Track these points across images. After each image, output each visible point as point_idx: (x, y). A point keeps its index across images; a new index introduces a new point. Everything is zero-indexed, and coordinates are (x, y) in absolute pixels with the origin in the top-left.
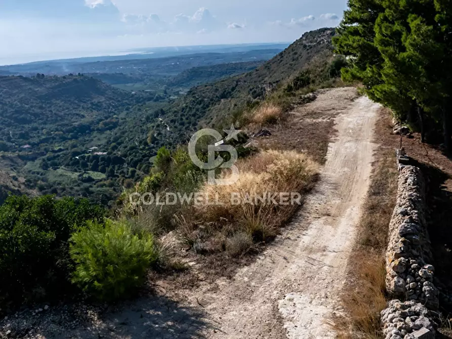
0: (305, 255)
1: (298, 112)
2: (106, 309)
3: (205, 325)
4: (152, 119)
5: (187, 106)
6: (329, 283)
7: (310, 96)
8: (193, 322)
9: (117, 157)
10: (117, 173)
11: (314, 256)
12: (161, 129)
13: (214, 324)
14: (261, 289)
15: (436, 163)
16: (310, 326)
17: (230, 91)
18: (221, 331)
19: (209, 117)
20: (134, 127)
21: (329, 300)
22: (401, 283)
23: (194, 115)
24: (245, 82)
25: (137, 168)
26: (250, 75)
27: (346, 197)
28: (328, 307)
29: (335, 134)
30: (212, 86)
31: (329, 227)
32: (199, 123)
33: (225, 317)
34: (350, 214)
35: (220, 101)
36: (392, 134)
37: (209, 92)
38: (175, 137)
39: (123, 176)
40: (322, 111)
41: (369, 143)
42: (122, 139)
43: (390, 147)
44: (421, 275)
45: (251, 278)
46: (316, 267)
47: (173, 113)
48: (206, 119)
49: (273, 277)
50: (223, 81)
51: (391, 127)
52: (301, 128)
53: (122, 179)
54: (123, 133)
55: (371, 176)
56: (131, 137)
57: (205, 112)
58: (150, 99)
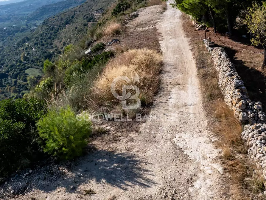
0: (176, 110)
1: (131, 25)
2: (71, 164)
3: (138, 162)
4: (21, 44)
5: (43, 33)
6: (198, 124)
7: (135, 14)
8: (129, 161)
9: (2, 73)
10: (4, 84)
11: (182, 110)
12: (29, 50)
13: (143, 160)
14: (159, 135)
15: (227, 44)
16: (200, 150)
17: (71, 18)
18: (149, 163)
19: (60, 37)
20: (10, 52)
21: (203, 133)
22: (245, 115)
23: (50, 38)
24: (80, 11)
25: (18, 78)
26: (83, 7)
27: (184, 72)
28: (205, 137)
29: (160, 36)
30: (58, 17)
31: (182, 92)
32: (54, 43)
33: (147, 155)
34: (192, 82)
35: (65, 26)
36: (195, 30)
37: (56, 21)
38: (39, 54)
39: (10, 85)
40: (145, 22)
41: (183, 38)
42: (4, 61)
43: (197, 39)
44: (256, 108)
45: (150, 129)
46: (186, 116)
47: (35, 38)
48: (58, 39)
49: (162, 126)
50: (65, 13)
51: (193, 26)
52: (138, 35)
53: (9, 88)
54: (4, 57)
55: (193, 58)
56: (9, 59)
57: (57, 35)
58: (17, 31)
